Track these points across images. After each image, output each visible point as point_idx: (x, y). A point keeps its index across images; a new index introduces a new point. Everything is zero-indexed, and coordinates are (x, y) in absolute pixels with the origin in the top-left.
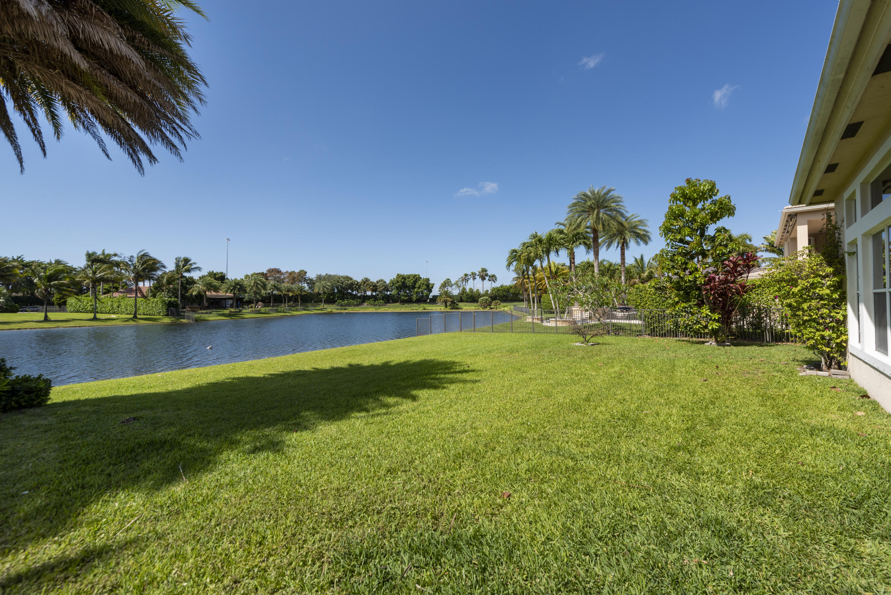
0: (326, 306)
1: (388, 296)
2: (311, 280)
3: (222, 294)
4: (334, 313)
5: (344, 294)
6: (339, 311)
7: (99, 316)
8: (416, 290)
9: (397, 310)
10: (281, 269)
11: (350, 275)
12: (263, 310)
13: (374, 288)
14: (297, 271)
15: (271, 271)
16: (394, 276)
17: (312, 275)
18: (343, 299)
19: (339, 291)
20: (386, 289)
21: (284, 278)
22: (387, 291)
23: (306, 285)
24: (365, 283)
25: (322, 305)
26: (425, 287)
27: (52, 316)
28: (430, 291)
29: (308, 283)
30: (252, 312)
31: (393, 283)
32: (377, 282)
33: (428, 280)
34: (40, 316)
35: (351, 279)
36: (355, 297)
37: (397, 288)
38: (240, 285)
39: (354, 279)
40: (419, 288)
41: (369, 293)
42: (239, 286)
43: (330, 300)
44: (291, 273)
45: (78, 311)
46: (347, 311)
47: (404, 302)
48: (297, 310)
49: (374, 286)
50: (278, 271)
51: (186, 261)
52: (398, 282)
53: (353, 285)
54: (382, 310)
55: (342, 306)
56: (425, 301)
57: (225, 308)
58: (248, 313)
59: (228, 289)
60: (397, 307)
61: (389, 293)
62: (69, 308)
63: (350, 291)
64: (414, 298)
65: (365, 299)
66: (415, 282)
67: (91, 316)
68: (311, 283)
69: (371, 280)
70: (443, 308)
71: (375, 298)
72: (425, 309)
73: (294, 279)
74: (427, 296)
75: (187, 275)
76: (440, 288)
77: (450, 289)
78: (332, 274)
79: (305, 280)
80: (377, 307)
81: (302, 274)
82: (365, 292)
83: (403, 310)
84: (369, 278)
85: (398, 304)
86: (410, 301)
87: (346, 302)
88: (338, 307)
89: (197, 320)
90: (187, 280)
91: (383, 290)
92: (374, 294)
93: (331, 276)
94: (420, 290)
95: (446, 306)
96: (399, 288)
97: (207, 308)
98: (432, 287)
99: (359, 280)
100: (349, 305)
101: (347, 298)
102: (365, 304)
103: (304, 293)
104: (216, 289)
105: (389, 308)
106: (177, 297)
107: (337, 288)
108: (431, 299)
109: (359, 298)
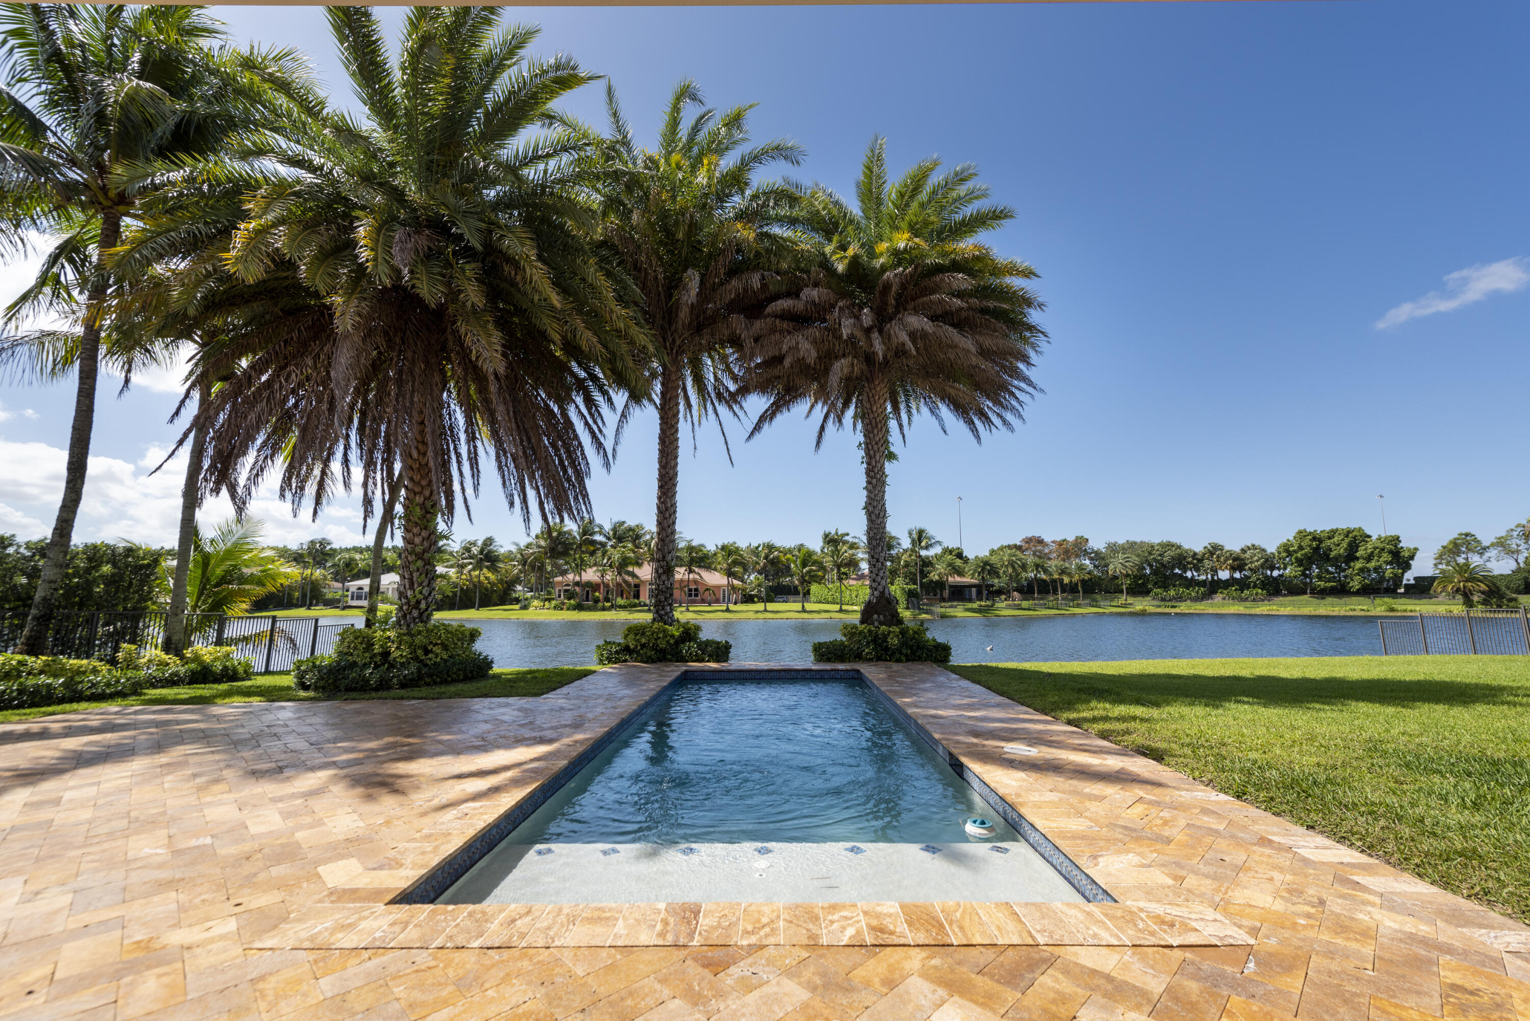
0: (1130, 600)
1: (1275, 579)
2: (1097, 553)
3: (967, 580)
4: (1151, 614)
5: (1166, 578)
6: (1160, 610)
7: (844, 607)
8: (1358, 565)
9: (1307, 611)
10: (1043, 537)
11: (1175, 540)
12: (1025, 604)
13: (1238, 562)
14: (1071, 538)
15: (1029, 541)
16: (1288, 534)
17: (1097, 543)
18: (1165, 587)
19: (1155, 572)
20: (1269, 563)
21: (1050, 552)
22: (1272, 568)
23: (1087, 562)
24: (1212, 554)
25: (1122, 599)
26: (1386, 557)
27: (808, 606)
28: (1406, 565)
29: (1091, 559)
30: (1008, 607)
31: (1286, 549)
32: (1243, 551)
33: (1397, 539)
34: (798, 606)
35: (1179, 547)
36: (1191, 583)
37: (1300, 562)
38: (990, 565)
39: (1186, 546)
40: (1369, 558)
41: (1224, 575)
42: (987, 567)
43: (1139, 588)
44: (1060, 544)
45: (820, 602)
46: (1177, 610)
47: (1322, 593)
48: (1078, 606)
49: (1235, 559)
50: (1040, 541)
51: (921, 533)
52: (1301, 548)
53: (1183, 559)
54: (1263, 609)
55: (1163, 600)
56: (1391, 591)
57: (970, 600)
58: (1003, 608)
59: (975, 571)
60: (1307, 604)
61: (1276, 573)
62: (813, 598)
63: (1177, 571)
64: (1355, 584)
65: (1213, 587)
66: (1353, 547)
67: (837, 607)
68: (1097, 556)
69: (1227, 548)
70: (1458, 608)
71: (1243, 585)
72: (1392, 610)
73: (1066, 551)
74: (1397, 580)
75: (923, 553)
76: (1440, 557)
77: (1475, 560)
78: (1138, 540)
79: (1086, 553)
80: (1248, 604)
81: (1081, 542)
82: (1215, 571)
83: (1322, 611)
84: (1219, 542)
85: (1306, 597)
86: (1341, 591)
87: (1172, 593)
88: (1156, 603)
89: (943, 616)
90: (923, 560)
91: (1262, 566)
92: (1237, 575)
93: (1135, 543)
94: (1372, 565)
95: (1469, 603)
96: (1305, 563)
97: (950, 600)
98: (1412, 557)
99: (1198, 548)
100: (1180, 598)
101: (1174, 586)
102: (1218, 597)
103: (1087, 577)
104: (960, 573)
105: (1281, 605)
106: (915, 583)
107: (1151, 566)
108: (1407, 587)
109: (1203, 583)
